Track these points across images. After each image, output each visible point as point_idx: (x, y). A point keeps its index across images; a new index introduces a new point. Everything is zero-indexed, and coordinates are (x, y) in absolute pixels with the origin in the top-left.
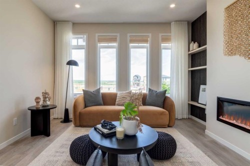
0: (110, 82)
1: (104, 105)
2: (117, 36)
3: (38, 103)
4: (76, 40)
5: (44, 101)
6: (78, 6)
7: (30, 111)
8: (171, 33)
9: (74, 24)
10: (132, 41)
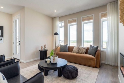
0: (74, 42)
1: (69, 52)
2: (76, 19)
3: (42, 48)
4: (61, 24)
5: (44, 48)
6: (55, 11)
7: (40, 51)
8: (107, 11)
9: (59, 17)
10: (83, 20)
